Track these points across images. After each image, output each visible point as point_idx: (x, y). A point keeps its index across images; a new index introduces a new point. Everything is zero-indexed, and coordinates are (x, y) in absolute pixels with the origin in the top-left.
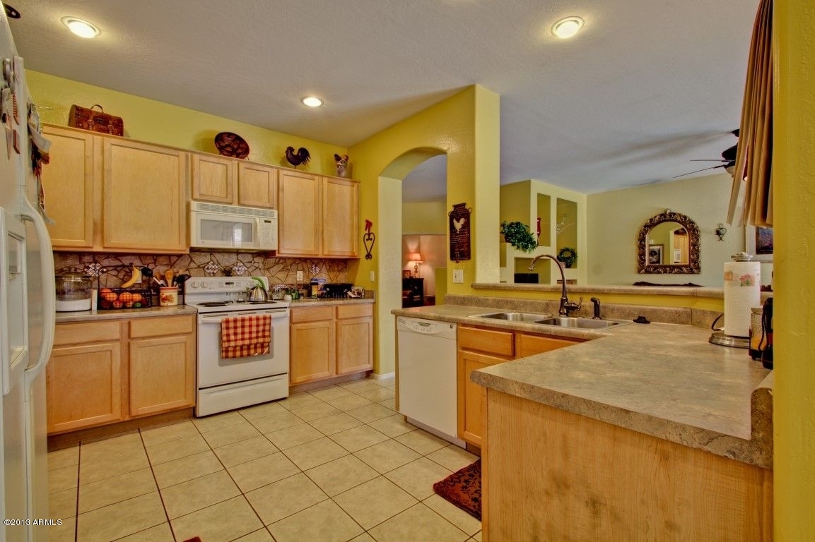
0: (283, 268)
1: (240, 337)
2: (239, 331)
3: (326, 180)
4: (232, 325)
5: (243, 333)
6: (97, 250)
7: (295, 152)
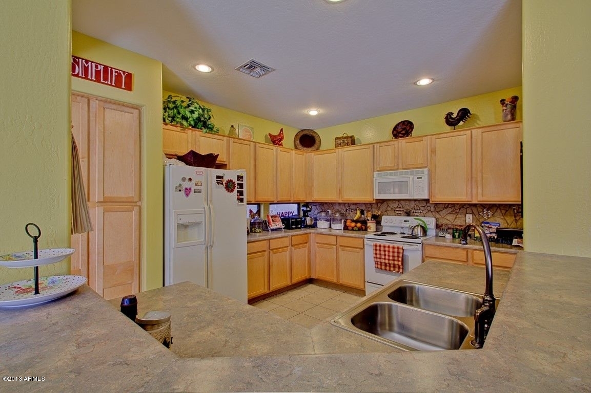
0: (452, 212)
1: (383, 257)
2: (383, 253)
3: (480, 131)
4: (378, 248)
5: (385, 255)
6: (341, 202)
7: (454, 116)
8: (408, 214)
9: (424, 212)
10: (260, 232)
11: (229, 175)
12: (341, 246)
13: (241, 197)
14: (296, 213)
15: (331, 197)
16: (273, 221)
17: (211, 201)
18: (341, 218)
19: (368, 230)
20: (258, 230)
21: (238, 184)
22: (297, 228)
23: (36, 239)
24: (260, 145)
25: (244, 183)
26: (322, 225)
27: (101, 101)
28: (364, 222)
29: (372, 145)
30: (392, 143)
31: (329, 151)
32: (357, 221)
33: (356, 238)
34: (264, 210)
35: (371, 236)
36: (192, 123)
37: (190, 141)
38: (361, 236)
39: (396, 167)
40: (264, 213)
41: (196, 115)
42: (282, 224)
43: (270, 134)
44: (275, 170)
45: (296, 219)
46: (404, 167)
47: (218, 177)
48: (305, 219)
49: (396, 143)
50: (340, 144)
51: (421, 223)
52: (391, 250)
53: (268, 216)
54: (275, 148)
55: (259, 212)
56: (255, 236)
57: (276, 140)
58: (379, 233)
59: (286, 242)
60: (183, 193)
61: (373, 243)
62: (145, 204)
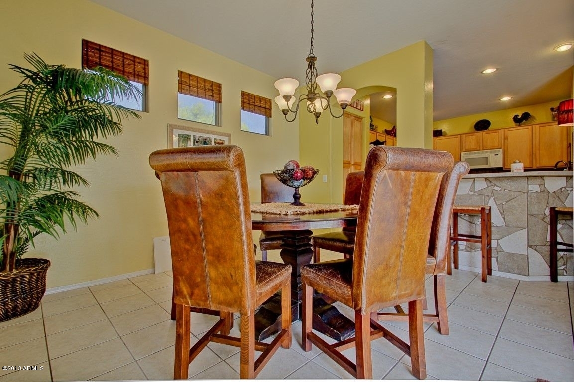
3: (538, 126)
7: (519, 117)
27: (355, 117)
29: (459, 136)
30: (474, 134)
39: (478, 149)
46: (485, 148)
49: (477, 134)
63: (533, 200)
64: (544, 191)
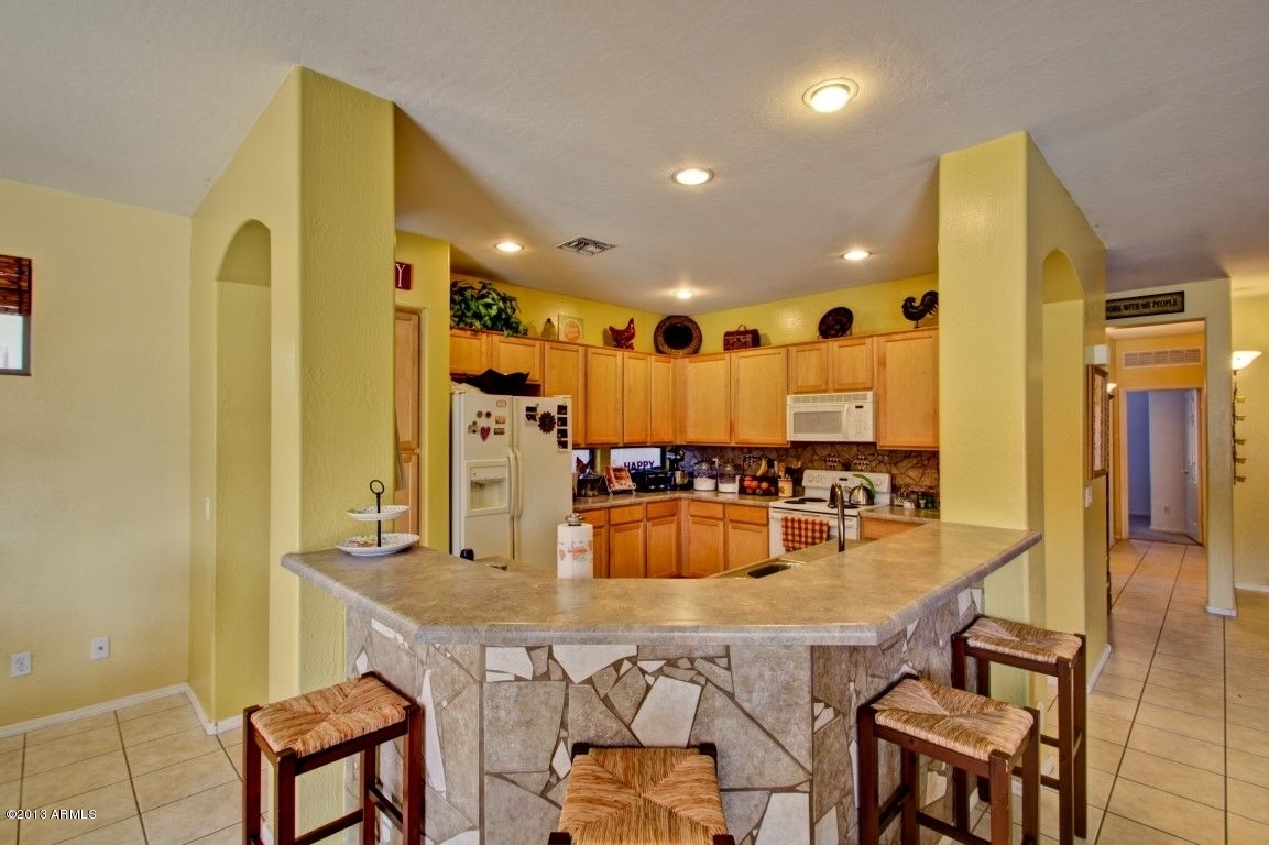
0: (917, 463)
1: (797, 538)
2: (796, 532)
4: (790, 524)
5: (800, 535)
6: (733, 444)
7: (917, 303)
8: (847, 467)
9: (873, 464)
10: (594, 496)
11: (547, 405)
12: (731, 521)
13: (563, 439)
14: (657, 463)
15: (717, 436)
16: (616, 477)
17: (518, 446)
18: (734, 472)
19: (780, 494)
20: (590, 493)
21: (559, 419)
22: (657, 490)
23: (378, 495)
24: (594, 350)
25: (569, 416)
26: (703, 485)
28: (773, 481)
29: (785, 349)
30: (817, 346)
31: (713, 356)
32: (761, 479)
33: (754, 506)
34: (601, 458)
35: (780, 503)
36: (489, 323)
37: (484, 350)
38: (764, 503)
39: (823, 388)
40: (602, 464)
41: (494, 312)
42: (631, 484)
43: (612, 329)
44: (619, 391)
45: (657, 474)
46: (837, 387)
47: (528, 409)
48: (673, 474)
49: (824, 346)
50: (733, 345)
51: (865, 483)
52: (810, 526)
53: (608, 469)
54: (619, 354)
55: (592, 462)
56: (586, 502)
57: (621, 339)
58: (797, 499)
59: (638, 513)
60: (478, 436)
61: (780, 516)
62: (425, 451)
63: (502, 713)
64: (546, 676)
